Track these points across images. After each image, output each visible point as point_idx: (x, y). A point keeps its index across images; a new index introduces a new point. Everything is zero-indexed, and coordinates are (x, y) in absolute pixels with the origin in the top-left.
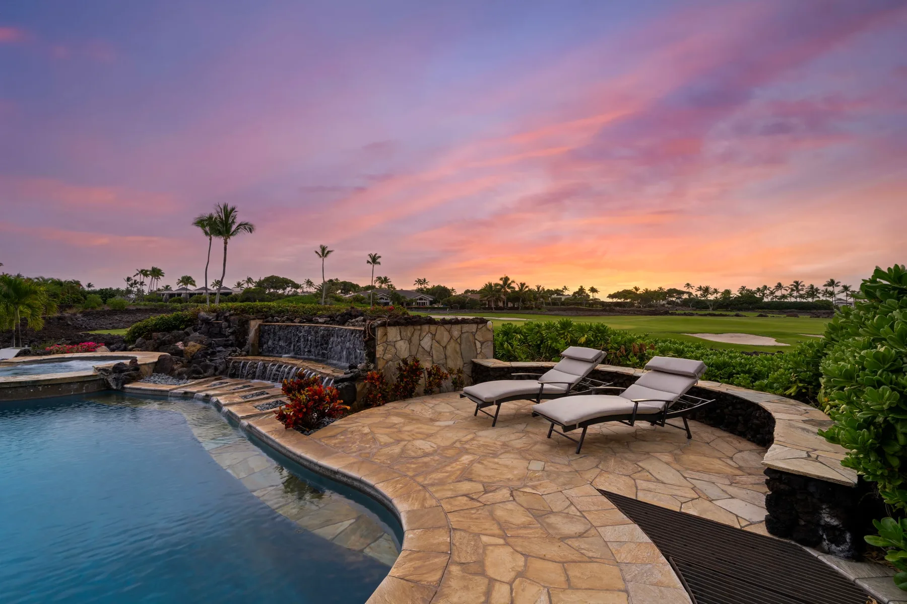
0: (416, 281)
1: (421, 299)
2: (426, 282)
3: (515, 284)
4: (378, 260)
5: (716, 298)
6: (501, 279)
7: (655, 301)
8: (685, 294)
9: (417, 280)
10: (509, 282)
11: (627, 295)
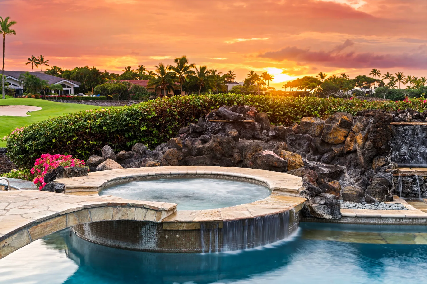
0: (29, 59)
1: (63, 86)
2: (44, 61)
3: (195, 68)
4: (11, 28)
5: (409, 87)
6: (176, 61)
7: (341, 91)
8: (376, 83)
9: (31, 58)
10: (186, 65)
11: (309, 83)
